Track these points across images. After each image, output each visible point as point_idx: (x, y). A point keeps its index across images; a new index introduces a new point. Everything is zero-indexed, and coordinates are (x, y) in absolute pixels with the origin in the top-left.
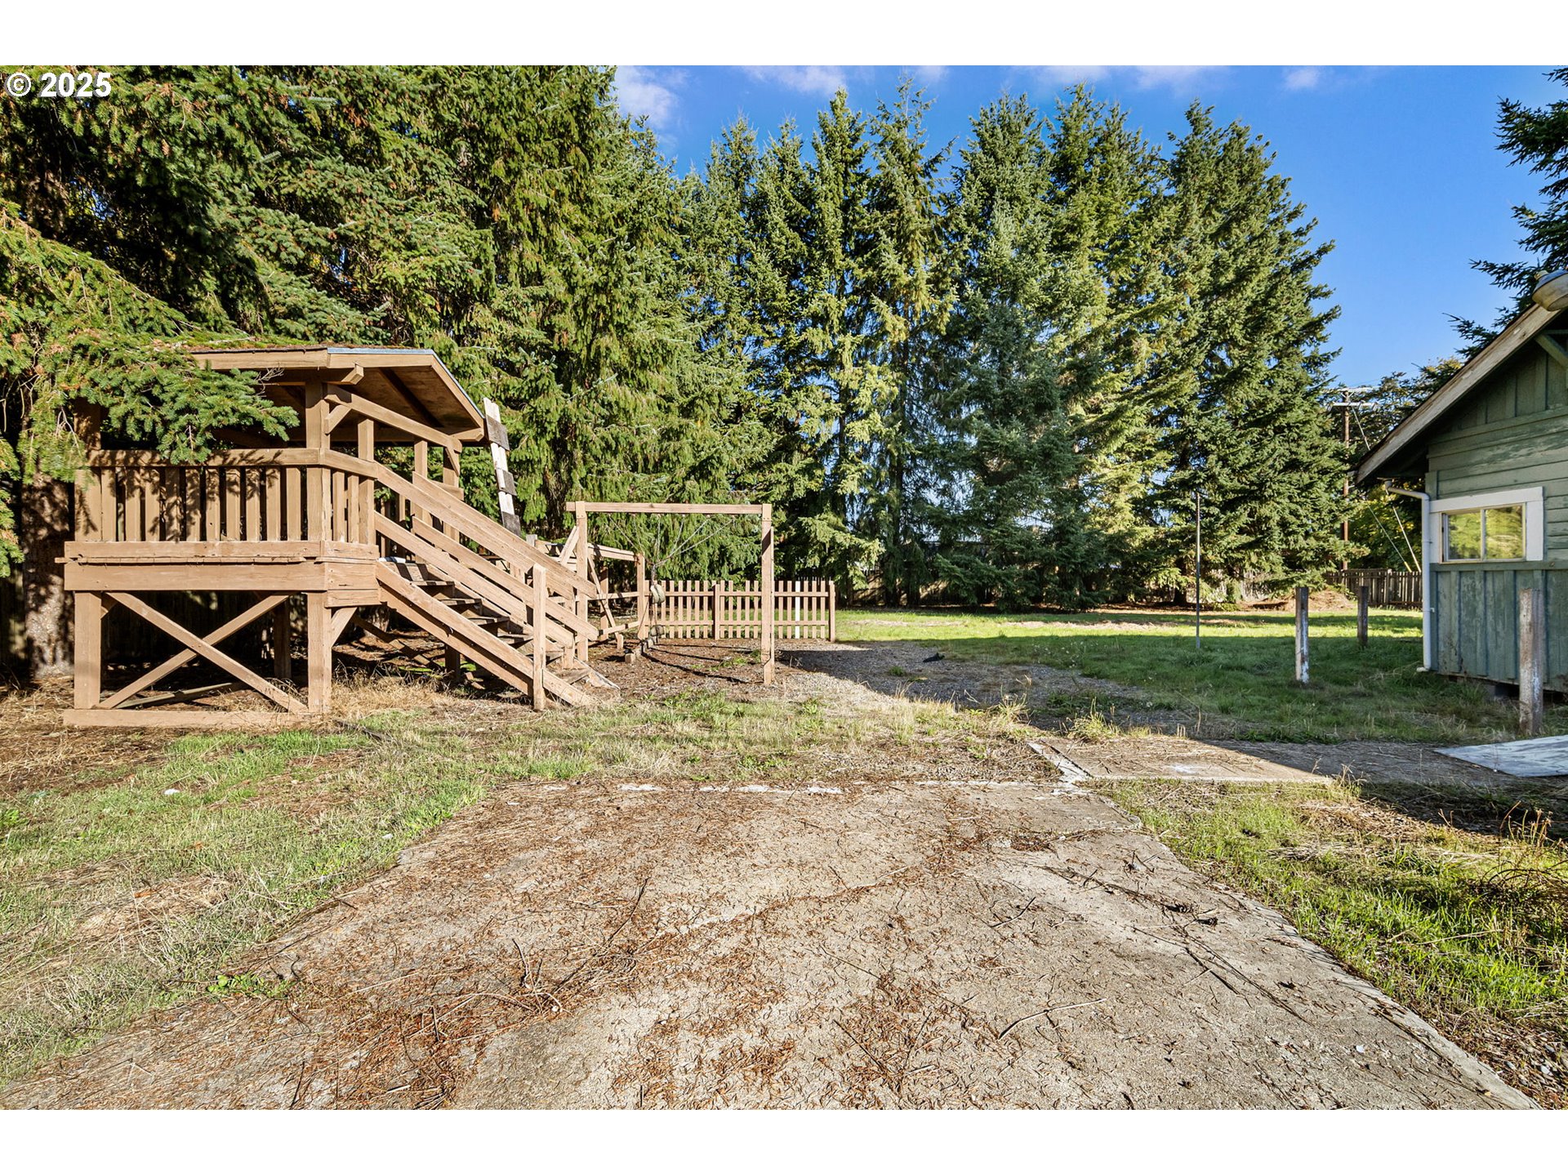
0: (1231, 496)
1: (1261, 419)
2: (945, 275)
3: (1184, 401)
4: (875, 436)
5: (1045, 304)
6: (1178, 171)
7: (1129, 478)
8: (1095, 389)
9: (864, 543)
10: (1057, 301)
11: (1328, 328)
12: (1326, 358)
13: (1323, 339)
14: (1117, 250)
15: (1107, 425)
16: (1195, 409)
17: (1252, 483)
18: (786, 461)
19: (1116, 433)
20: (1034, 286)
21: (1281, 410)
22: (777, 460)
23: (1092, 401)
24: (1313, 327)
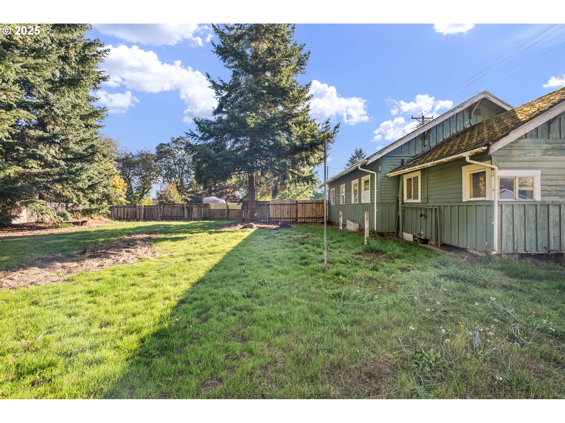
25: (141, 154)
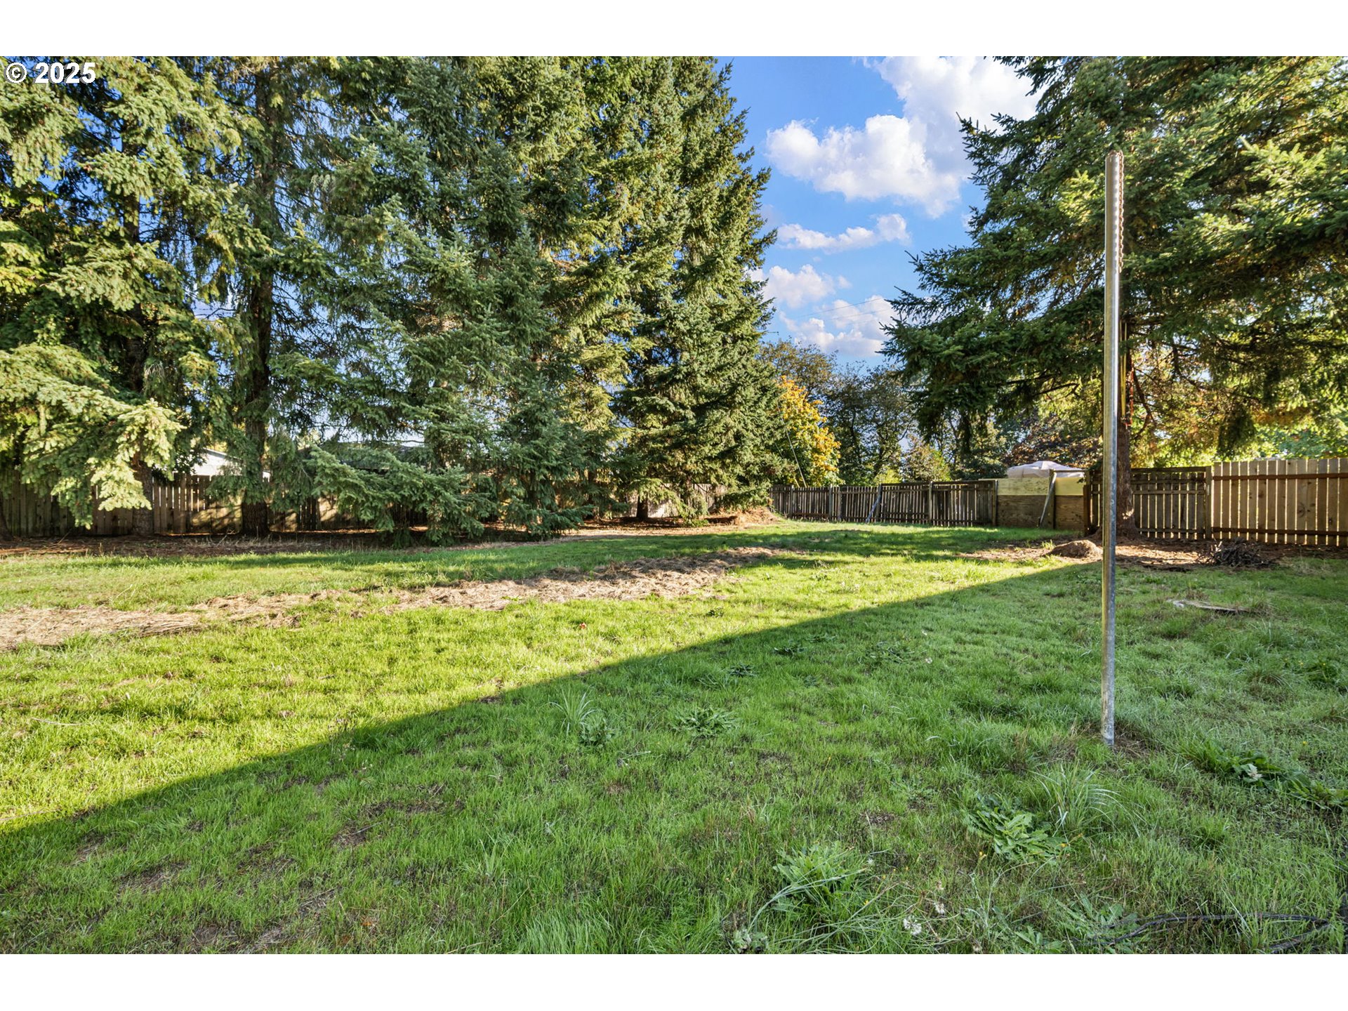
25: (876, 376)
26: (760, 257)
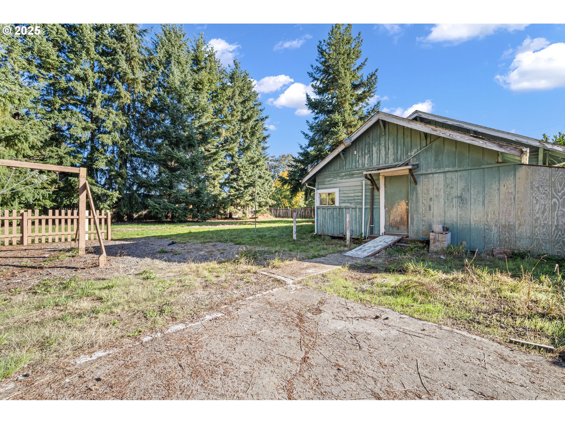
0: (246, 185)
1: (253, 162)
2: (150, 82)
3: (234, 153)
4: (115, 144)
5: (191, 108)
6: (232, 78)
7: (219, 175)
8: (209, 143)
9: (109, 192)
10: (195, 108)
11: (267, 140)
12: (266, 148)
13: (266, 142)
14: (214, 97)
15: (212, 157)
16: (237, 156)
17: (251, 181)
18: (56, 146)
19: (215, 160)
20: (187, 99)
21: (258, 161)
22: (51, 145)
23: (207, 147)
24: (264, 138)
26: (266, 141)
